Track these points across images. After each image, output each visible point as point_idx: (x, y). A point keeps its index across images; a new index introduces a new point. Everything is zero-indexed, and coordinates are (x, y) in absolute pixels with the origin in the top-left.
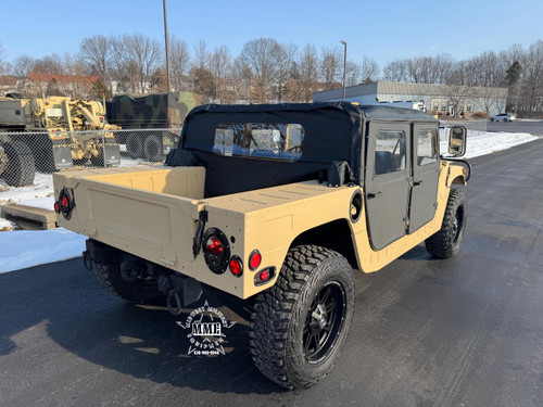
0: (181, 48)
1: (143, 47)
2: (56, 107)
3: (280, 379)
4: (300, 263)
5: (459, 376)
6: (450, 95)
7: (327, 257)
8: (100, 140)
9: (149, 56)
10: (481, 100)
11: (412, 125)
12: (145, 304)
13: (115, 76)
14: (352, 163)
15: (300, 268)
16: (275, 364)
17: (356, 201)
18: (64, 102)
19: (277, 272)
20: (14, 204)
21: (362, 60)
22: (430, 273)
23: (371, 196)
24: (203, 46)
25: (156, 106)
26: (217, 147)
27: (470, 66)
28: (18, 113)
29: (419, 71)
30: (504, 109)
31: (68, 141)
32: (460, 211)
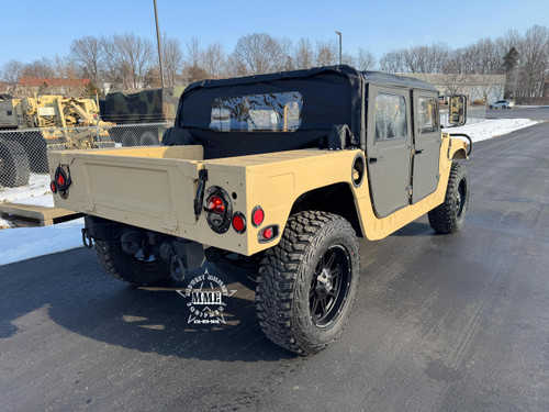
0: (174, 47)
1: (134, 47)
2: (48, 105)
3: (288, 342)
4: (303, 225)
5: (468, 337)
6: (447, 84)
7: (330, 219)
8: (95, 138)
9: (141, 56)
10: (479, 88)
11: (411, 92)
12: (148, 286)
13: (107, 77)
14: (353, 126)
15: (304, 230)
16: (283, 326)
17: (358, 165)
18: (56, 100)
19: (281, 231)
20: (10, 204)
21: (359, 51)
22: (434, 246)
23: (373, 160)
24: (195, 45)
25: (150, 101)
26: (214, 123)
27: (467, 54)
28: (9, 113)
29: (415, 61)
30: (502, 96)
31: (62, 140)
32: (463, 185)
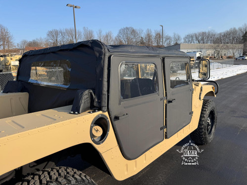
2: (16, 60)
6: (215, 48)
10: (230, 50)
23: (117, 118)
24: (100, 32)
27: (224, 35)
29: (200, 38)
30: (242, 54)
32: (212, 113)
